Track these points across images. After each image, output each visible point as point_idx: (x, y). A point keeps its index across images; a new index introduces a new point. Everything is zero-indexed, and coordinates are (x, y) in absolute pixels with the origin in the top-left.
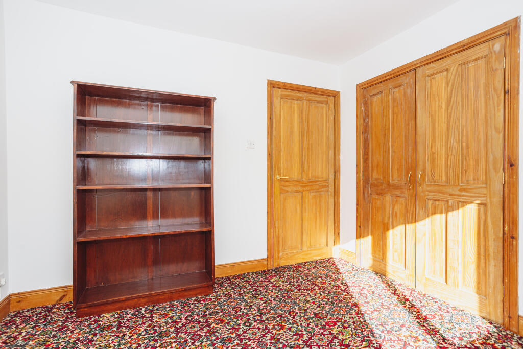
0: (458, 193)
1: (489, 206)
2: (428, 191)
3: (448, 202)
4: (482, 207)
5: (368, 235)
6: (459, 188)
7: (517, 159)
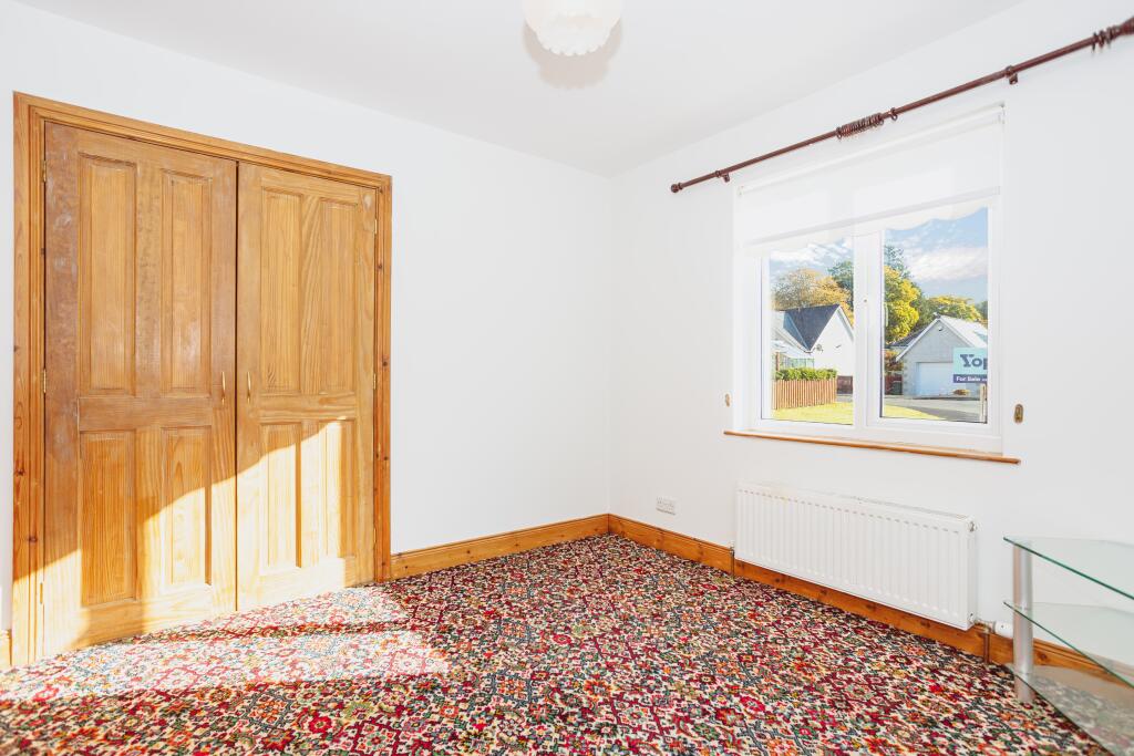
0: (317, 407)
1: (359, 420)
2: (265, 408)
3: (300, 424)
4: (349, 425)
5: (75, 549)
6: (318, 398)
7: (389, 357)
